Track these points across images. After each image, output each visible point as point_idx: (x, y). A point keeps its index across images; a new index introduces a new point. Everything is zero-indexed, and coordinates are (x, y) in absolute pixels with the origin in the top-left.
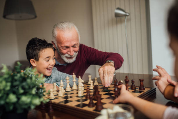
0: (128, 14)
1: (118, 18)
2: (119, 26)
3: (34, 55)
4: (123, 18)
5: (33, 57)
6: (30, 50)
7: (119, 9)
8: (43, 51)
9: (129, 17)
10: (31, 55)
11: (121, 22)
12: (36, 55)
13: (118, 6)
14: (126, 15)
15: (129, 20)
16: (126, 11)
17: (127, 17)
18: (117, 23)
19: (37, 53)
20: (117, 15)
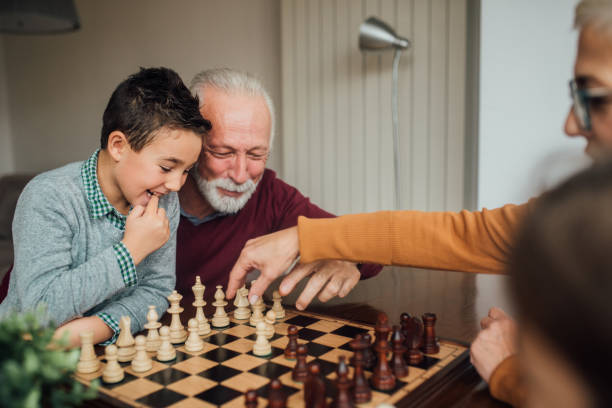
0: (404, 44)
1: (370, 55)
2: (372, 80)
3: (137, 123)
4: (387, 55)
5: (129, 127)
6: (134, 102)
7: (373, 22)
8: (175, 133)
9: (407, 53)
10: (127, 121)
11: (380, 67)
12: (142, 132)
13: (372, 12)
14: (398, 47)
15: (408, 63)
16: (400, 33)
17: (399, 53)
18: (365, 69)
19: (150, 126)
20: (366, 44)
